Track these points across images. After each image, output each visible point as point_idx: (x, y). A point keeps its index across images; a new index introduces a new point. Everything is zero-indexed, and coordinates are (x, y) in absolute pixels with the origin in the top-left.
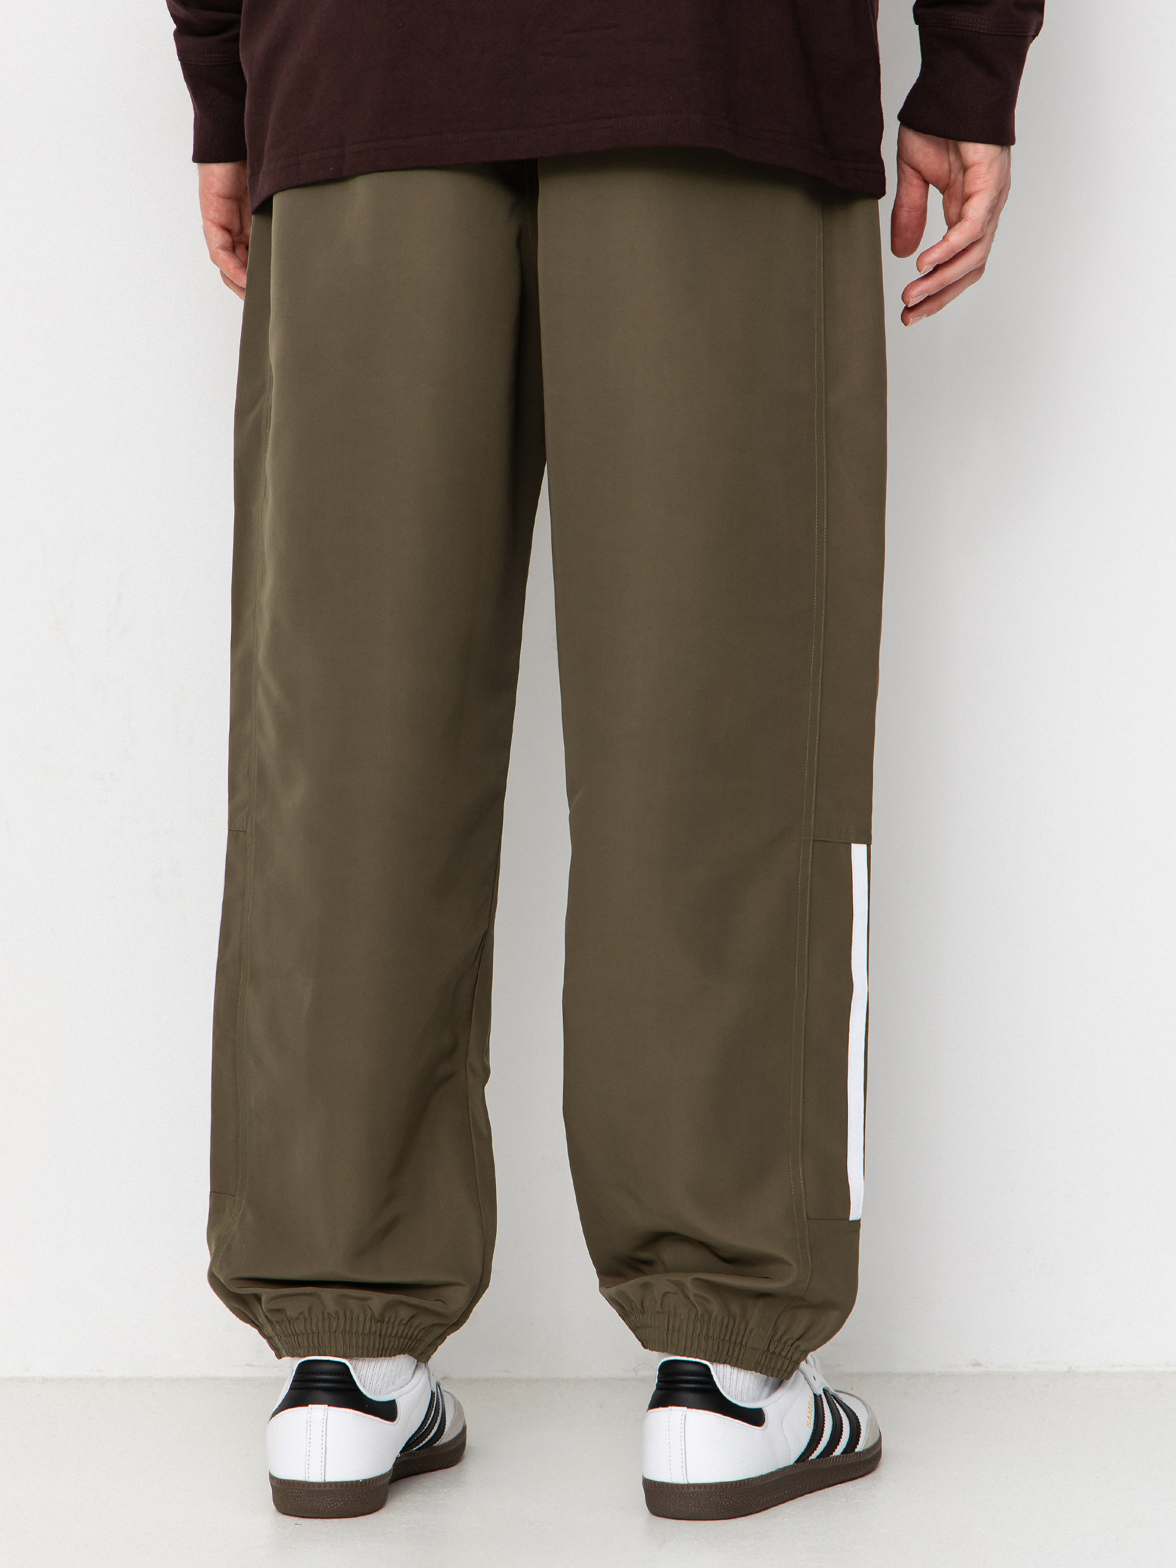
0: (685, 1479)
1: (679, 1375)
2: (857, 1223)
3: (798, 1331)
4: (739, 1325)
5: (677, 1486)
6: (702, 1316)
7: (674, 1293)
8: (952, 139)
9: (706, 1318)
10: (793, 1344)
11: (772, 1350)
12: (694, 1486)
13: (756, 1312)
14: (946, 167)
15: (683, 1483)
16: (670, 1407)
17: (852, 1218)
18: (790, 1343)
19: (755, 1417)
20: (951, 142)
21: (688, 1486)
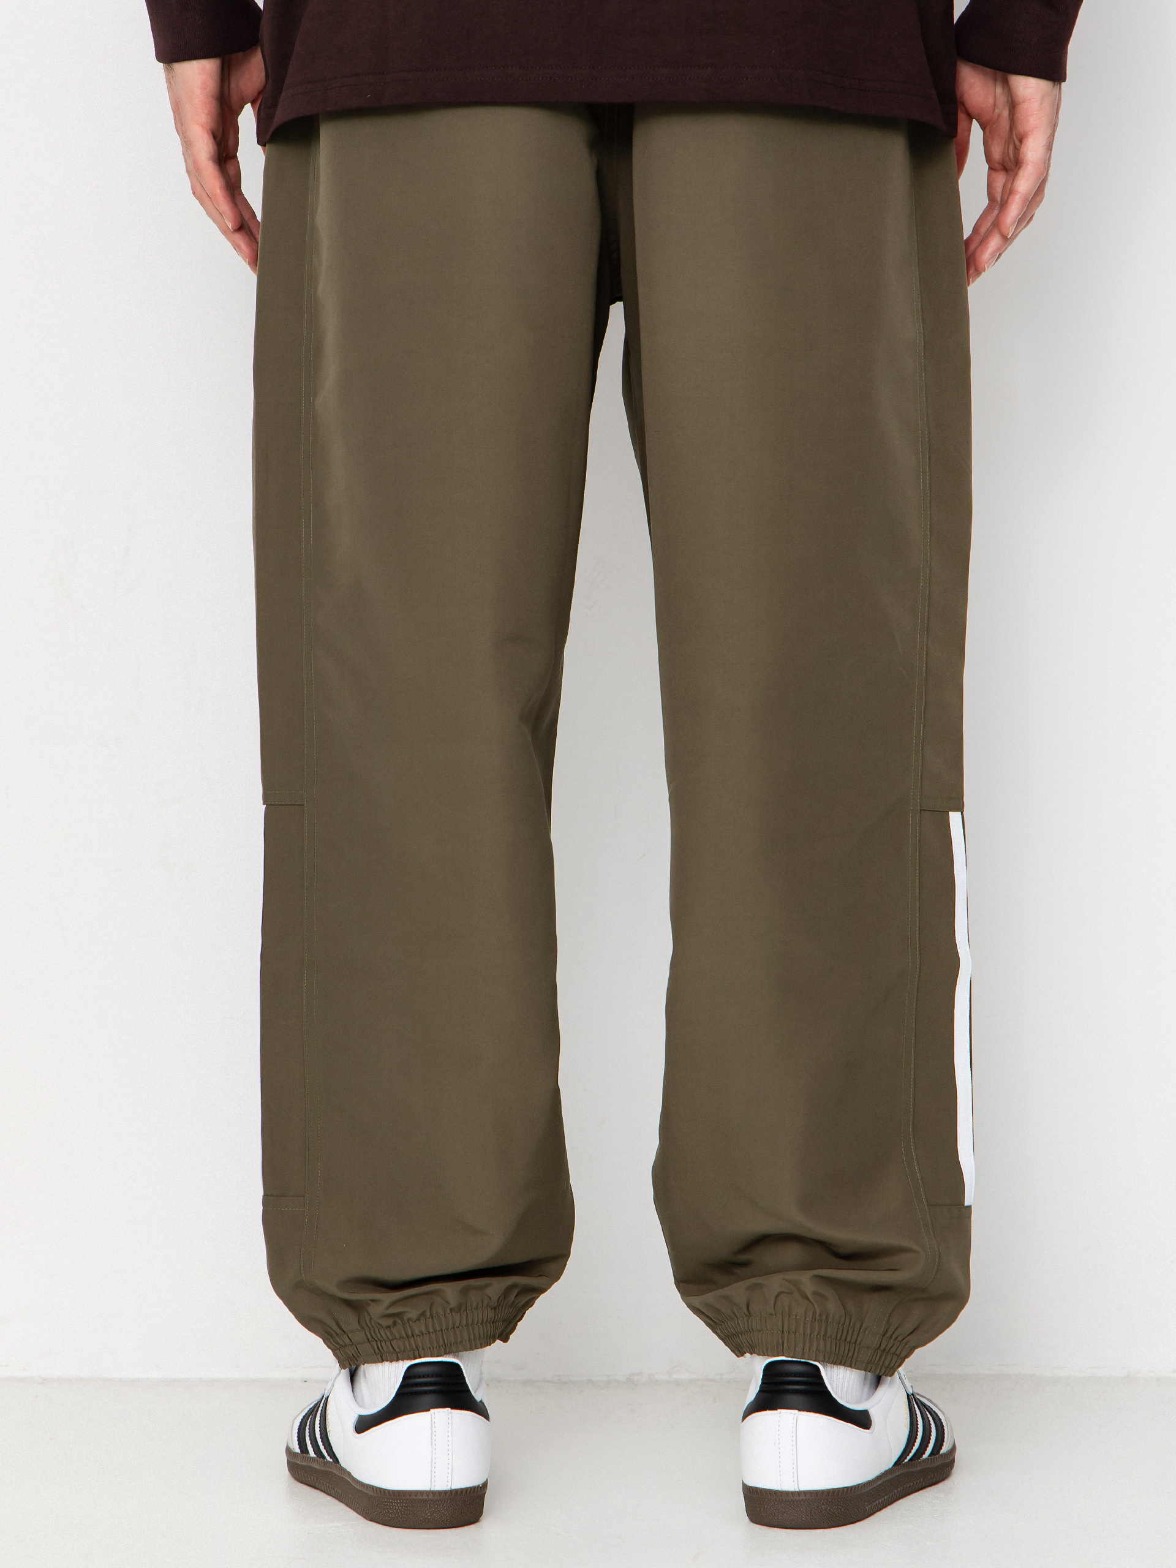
0: (796, 1485)
1: (784, 1377)
2: (970, 1207)
3: (909, 1326)
4: (854, 1324)
5: (787, 1493)
6: (820, 1315)
7: (789, 1293)
8: (1000, 70)
9: (824, 1317)
10: (903, 1340)
11: (882, 1347)
12: (805, 1493)
13: (874, 1306)
14: (991, 100)
15: (793, 1490)
16: (779, 1411)
17: (966, 1204)
18: (900, 1339)
19: (861, 1420)
20: (999, 73)
21: (799, 1493)
